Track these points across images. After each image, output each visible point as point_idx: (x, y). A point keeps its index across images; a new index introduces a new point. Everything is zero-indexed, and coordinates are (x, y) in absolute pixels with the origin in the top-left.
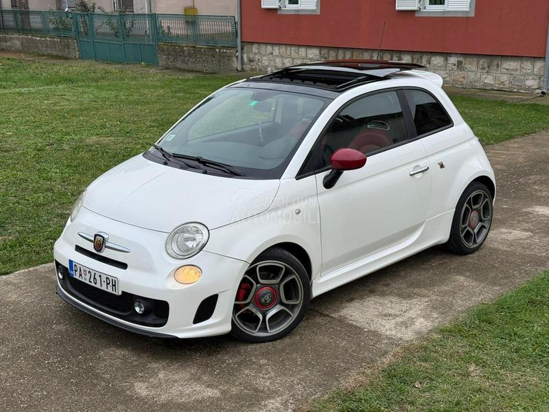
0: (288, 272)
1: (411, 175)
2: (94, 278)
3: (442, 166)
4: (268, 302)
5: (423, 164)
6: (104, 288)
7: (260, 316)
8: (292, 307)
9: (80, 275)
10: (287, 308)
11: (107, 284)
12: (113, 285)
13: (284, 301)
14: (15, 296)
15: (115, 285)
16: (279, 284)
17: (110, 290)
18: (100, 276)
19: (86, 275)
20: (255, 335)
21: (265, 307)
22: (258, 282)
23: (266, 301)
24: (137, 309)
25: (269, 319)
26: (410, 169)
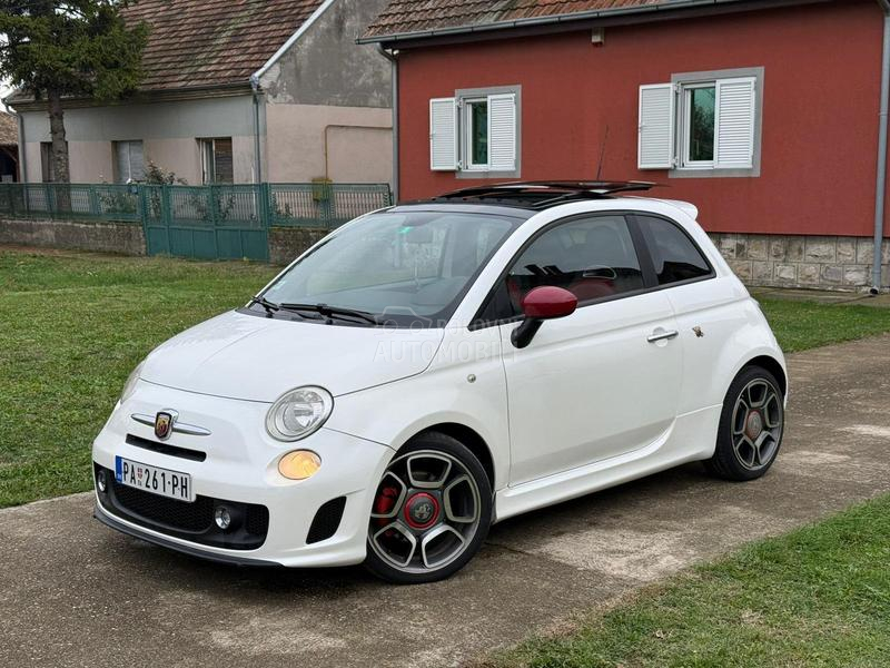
0: (456, 471)
1: (650, 341)
2: (155, 479)
3: (699, 334)
4: (425, 516)
5: (669, 327)
6: (169, 494)
7: (413, 540)
8: (464, 528)
9: (133, 478)
10: (456, 529)
11: (174, 486)
12: (183, 487)
13: (451, 517)
14: (29, 531)
15: (186, 487)
16: (442, 489)
17: (178, 496)
18: (163, 475)
19: (140, 476)
20: (404, 570)
21: (420, 525)
22: (409, 485)
23: (421, 515)
24: (219, 522)
25: (427, 545)
26: (649, 332)
